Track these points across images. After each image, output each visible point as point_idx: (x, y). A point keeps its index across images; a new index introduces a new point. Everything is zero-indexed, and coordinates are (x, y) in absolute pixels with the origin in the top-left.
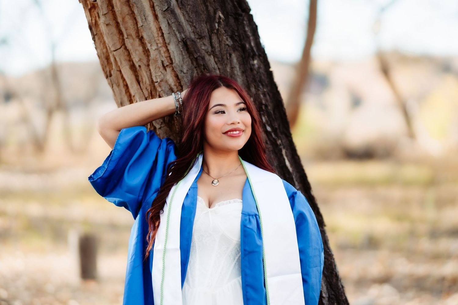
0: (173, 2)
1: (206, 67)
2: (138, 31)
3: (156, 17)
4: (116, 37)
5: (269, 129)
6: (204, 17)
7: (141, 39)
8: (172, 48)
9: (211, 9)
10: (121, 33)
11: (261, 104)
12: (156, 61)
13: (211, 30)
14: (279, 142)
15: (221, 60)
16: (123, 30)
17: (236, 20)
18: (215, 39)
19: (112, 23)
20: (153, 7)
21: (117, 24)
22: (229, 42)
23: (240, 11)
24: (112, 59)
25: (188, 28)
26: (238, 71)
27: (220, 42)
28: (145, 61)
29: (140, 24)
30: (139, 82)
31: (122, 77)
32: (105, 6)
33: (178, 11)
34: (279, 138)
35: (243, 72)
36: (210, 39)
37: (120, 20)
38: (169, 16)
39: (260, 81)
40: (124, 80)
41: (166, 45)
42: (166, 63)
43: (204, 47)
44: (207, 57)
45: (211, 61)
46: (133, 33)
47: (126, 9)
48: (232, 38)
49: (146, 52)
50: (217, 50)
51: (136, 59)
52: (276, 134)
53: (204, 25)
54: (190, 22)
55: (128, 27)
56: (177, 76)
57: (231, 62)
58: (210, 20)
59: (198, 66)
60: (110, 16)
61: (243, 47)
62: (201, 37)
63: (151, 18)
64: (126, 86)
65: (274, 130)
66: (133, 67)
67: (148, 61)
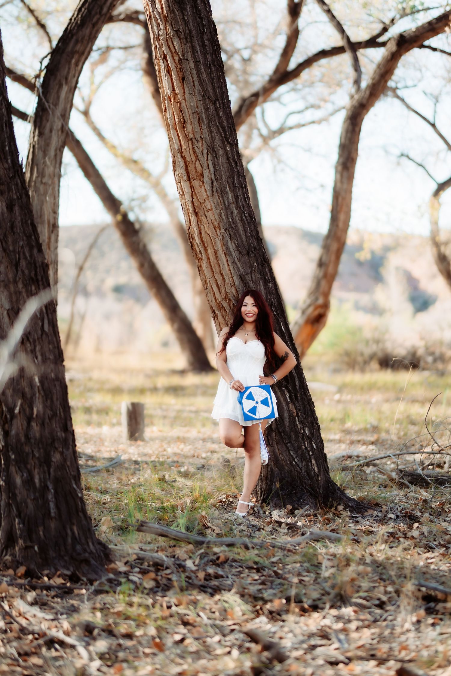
0: (236, 259)
1: (249, 286)
2: (220, 270)
3: (228, 265)
4: (211, 273)
5: (275, 313)
6: (248, 265)
7: (222, 274)
8: (235, 278)
9: (252, 262)
10: (213, 271)
11: (272, 302)
12: (228, 284)
13: (252, 271)
14: (280, 319)
15: (255, 284)
16: (214, 270)
17: (262, 266)
18: (253, 274)
19: (209, 266)
20: (227, 261)
21: (211, 267)
22: (259, 276)
23: (264, 262)
24: (208, 282)
25: (242, 270)
26: (262, 288)
27: (255, 276)
28: (223, 283)
29: (221, 268)
30: (220, 292)
31: (212, 289)
32: (206, 259)
33: (238, 263)
34: (280, 317)
35: (265, 289)
36: (251, 274)
37: (212, 266)
38: (234, 265)
39: (272, 293)
40: (213, 291)
41: (232, 277)
42: (232, 285)
43: (248, 278)
44: (249, 282)
45: (251, 284)
46: (218, 271)
47: (215, 261)
48: (260, 274)
49: (224, 280)
50: (254, 279)
51: (219, 283)
52: (278, 316)
53: (248, 269)
54: (243, 268)
55: (216, 269)
56: (237, 290)
57: (260, 284)
58: (251, 266)
59: (246, 286)
60: (208, 263)
61: (265, 278)
62: (247, 274)
63: (226, 265)
64: (214, 293)
65: (278, 314)
66: (218, 285)
67: (225, 283)
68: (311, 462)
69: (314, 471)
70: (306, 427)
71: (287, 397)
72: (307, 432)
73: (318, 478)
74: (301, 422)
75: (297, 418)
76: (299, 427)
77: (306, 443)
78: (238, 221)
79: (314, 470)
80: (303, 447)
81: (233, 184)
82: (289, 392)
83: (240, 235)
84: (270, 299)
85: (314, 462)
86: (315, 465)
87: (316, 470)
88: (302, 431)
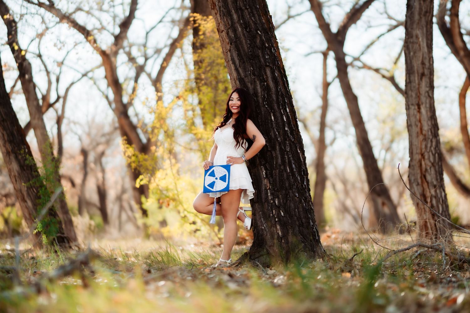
68: (276, 227)
69: (279, 235)
70: (276, 198)
71: (264, 173)
72: (277, 202)
73: (282, 241)
74: (272, 194)
75: (269, 191)
76: (270, 198)
77: (274, 211)
78: (242, 36)
79: (278, 233)
80: (271, 215)
81: (236, 7)
82: (266, 169)
83: (242, 47)
84: (264, 96)
85: (278, 227)
86: (279, 229)
87: (280, 234)
88: (272, 202)
